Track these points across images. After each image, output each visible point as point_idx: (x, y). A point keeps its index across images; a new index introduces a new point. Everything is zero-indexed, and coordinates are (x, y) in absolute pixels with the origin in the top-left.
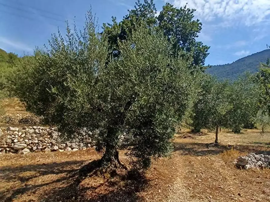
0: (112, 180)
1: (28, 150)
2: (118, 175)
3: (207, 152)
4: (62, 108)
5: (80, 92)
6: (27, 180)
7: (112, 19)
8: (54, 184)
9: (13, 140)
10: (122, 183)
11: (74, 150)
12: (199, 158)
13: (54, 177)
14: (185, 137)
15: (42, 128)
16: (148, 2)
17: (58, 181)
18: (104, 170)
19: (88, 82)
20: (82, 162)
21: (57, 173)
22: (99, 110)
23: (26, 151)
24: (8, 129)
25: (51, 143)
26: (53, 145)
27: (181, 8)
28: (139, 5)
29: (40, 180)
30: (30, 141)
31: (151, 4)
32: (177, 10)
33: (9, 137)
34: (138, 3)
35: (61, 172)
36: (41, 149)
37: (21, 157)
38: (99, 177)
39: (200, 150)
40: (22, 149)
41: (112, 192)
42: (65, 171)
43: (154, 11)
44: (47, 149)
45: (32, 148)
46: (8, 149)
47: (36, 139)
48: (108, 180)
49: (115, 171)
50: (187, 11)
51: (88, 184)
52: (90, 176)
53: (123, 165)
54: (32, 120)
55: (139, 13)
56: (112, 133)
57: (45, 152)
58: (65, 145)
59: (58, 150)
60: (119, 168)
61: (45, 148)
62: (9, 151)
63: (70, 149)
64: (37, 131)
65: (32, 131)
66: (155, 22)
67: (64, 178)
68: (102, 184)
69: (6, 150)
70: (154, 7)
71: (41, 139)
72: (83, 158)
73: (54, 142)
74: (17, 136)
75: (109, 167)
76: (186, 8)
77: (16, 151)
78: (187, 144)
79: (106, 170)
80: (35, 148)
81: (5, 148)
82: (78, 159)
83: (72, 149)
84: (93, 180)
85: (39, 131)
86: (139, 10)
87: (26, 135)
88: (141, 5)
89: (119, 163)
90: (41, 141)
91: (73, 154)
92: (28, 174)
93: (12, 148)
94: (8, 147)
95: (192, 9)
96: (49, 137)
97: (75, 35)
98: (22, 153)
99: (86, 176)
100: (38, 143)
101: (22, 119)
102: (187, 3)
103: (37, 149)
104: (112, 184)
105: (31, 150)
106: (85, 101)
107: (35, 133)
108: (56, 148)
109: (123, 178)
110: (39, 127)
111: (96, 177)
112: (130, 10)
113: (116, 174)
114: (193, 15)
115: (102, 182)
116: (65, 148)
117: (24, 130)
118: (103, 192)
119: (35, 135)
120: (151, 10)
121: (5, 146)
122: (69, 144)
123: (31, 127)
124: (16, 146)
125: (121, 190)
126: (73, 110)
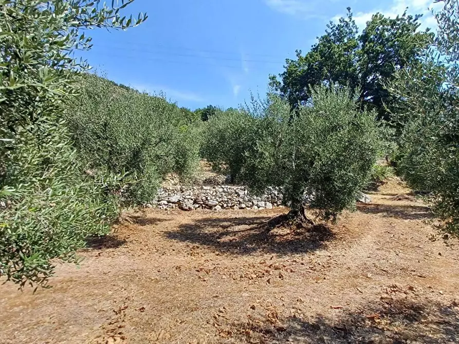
0: (298, 231)
1: (220, 207)
2: (304, 227)
3: (421, 215)
4: (253, 168)
5: (267, 154)
6: (227, 227)
7: (296, 54)
8: (249, 231)
9: (207, 198)
10: (307, 234)
11: (261, 208)
12: (407, 221)
13: (247, 227)
14: (400, 199)
15: (229, 187)
16: (345, 20)
17: (251, 229)
18: (291, 223)
19: (273, 144)
20: (270, 218)
21: (249, 225)
22: (284, 168)
23: (218, 208)
24: (202, 188)
25: (239, 201)
26: (240, 203)
27: (398, 17)
28: (331, 27)
29: (237, 228)
30: (221, 199)
31: (350, 21)
32: (391, 21)
33: (203, 195)
34: (330, 25)
35: (252, 224)
36: (231, 206)
37: (215, 213)
38: (286, 228)
39: (413, 213)
40: (215, 206)
41: (298, 239)
42: (256, 223)
43: (354, 30)
44: (235, 206)
45: (223, 205)
46: (204, 206)
47: (225, 197)
48: (294, 231)
49: (301, 224)
50: (407, 20)
51: (277, 233)
52: (278, 227)
53: (309, 220)
54: (215, 181)
55: (332, 37)
56: (296, 188)
57: (234, 209)
58: (251, 203)
59: (245, 208)
60: (305, 222)
61: (234, 205)
62: (205, 207)
63: (256, 207)
64: (225, 190)
65: (221, 190)
66: (355, 46)
67: (256, 228)
68: (289, 234)
69: (202, 207)
70: (354, 24)
71: (229, 197)
72: (270, 215)
73: (241, 200)
74: (209, 194)
75: (295, 220)
76: (407, 16)
77: (210, 207)
78: (397, 207)
79: (293, 222)
80: (225, 205)
81: (201, 204)
82: (265, 216)
83: (259, 207)
84: (280, 230)
85: (227, 190)
86: (332, 34)
87: (216, 193)
88: (334, 27)
89: (305, 218)
90: (230, 199)
91: (260, 212)
92: (225, 224)
93: (207, 205)
94: (204, 204)
95: (416, 15)
96: (236, 195)
97: (258, 101)
98: (216, 210)
99: (274, 227)
100: (227, 201)
101: (206, 180)
102: (408, 8)
103: (227, 206)
104: (299, 234)
105: (222, 207)
106: (271, 161)
107: (224, 191)
108: (243, 206)
109: (309, 231)
110: (226, 186)
111: (283, 228)
112: (320, 37)
113: (302, 227)
114: (417, 23)
115: (289, 232)
116: (252, 206)
117: (214, 189)
118: (290, 238)
119: (224, 194)
120: (349, 30)
121: (202, 203)
122: (255, 202)
123: (220, 187)
124: (209, 203)
125: (306, 238)
126: (262, 169)
